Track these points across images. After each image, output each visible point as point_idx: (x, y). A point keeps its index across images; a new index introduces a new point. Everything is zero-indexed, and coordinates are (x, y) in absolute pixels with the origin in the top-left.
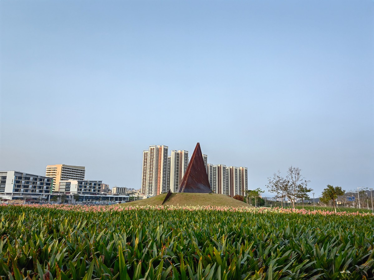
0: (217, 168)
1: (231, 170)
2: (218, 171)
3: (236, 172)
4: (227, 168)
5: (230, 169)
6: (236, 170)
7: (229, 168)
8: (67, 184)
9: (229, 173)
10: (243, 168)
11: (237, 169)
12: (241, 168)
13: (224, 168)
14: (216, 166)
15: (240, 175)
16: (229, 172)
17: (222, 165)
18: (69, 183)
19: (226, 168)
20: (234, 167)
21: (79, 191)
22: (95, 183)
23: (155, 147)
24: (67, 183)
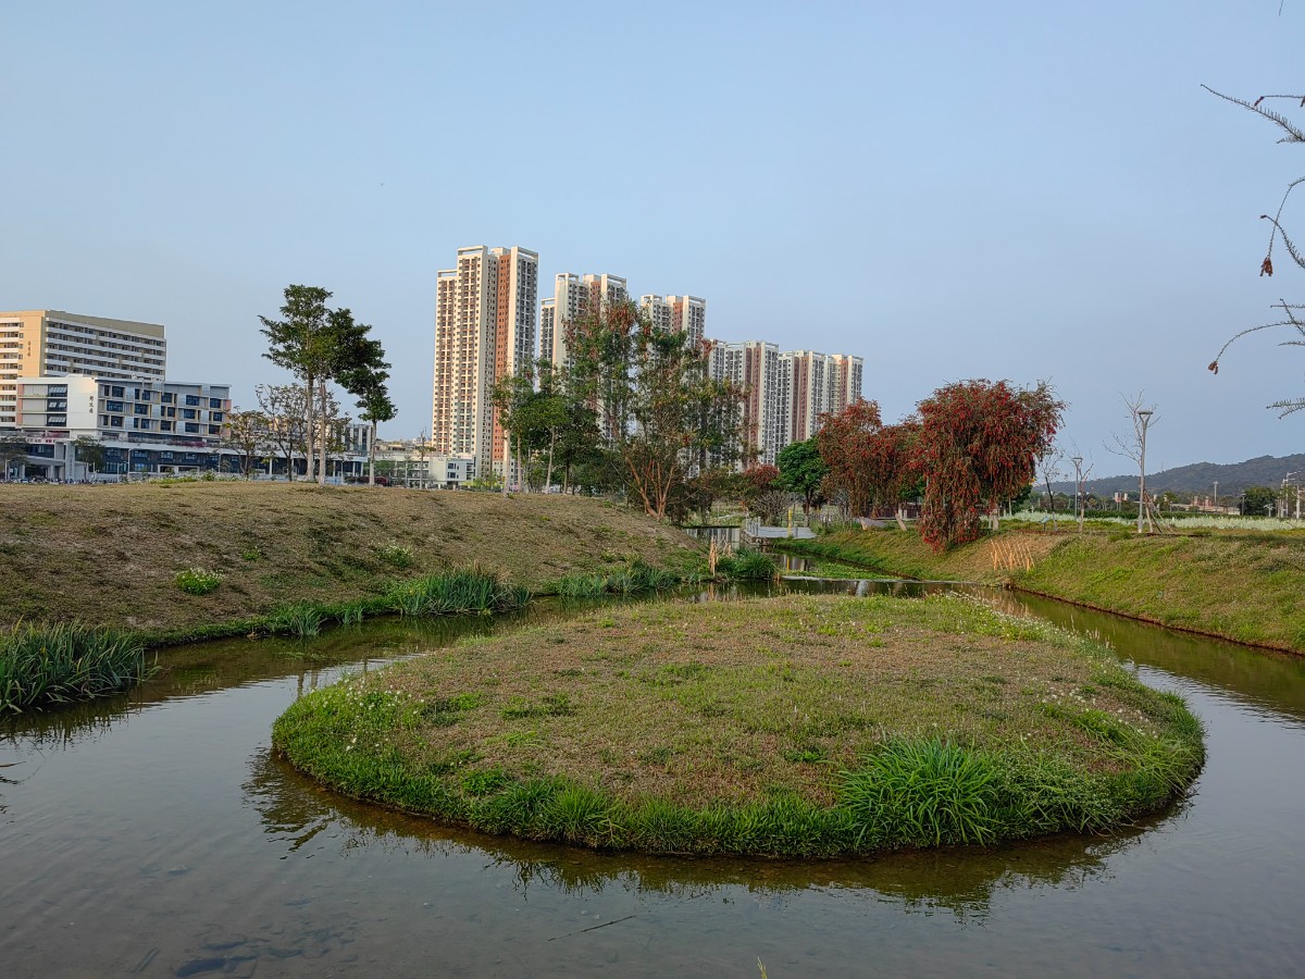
0: (743, 355)
1: (800, 365)
2: (749, 367)
3: (818, 374)
4: (781, 355)
5: (797, 360)
6: (819, 364)
7: (790, 358)
8: (52, 395)
9: (791, 377)
10: (845, 358)
11: (822, 363)
12: (838, 358)
13: (772, 355)
14: (741, 348)
15: (831, 385)
16: (791, 373)
17: (763, 346)
18: (62, 390)
19: (780, 358)
20: (811, 354)
21: (110, 428)
22: (194, 393)
23: (479, 255)
24: (53, 390)
